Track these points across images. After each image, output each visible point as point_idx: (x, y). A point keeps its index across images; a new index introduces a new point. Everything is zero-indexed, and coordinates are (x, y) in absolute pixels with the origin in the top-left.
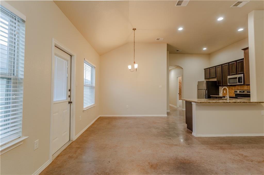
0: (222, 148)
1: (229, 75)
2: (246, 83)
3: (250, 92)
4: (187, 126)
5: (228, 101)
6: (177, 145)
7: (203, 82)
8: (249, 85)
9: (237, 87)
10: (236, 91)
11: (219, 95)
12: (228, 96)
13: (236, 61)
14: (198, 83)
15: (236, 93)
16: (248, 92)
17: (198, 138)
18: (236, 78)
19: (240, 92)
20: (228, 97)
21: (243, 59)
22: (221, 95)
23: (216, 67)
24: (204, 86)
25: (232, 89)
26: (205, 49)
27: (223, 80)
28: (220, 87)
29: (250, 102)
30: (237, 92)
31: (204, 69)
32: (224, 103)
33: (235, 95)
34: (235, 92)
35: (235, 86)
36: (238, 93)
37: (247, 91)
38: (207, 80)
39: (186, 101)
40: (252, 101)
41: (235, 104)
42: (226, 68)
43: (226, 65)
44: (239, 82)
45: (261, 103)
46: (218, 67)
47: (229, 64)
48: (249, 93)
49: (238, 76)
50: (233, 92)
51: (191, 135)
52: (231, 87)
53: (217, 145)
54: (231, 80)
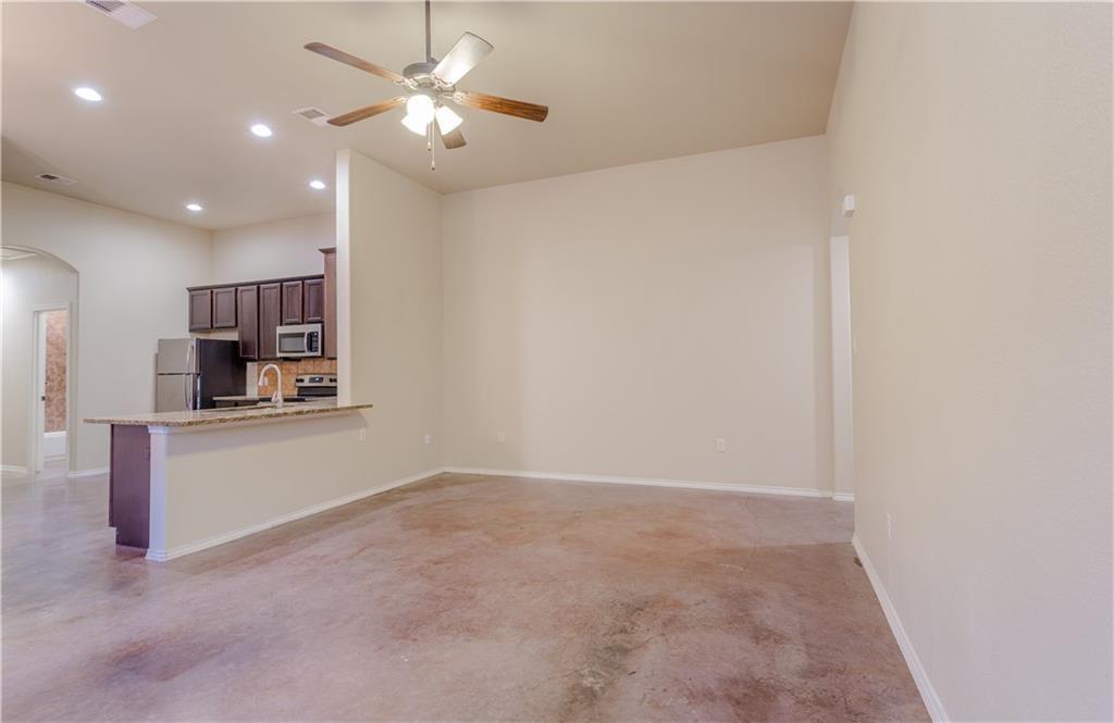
0: (262, 562)
1: (281, 325)
2: (328, 354)
3: (335, 380)
4: (117, 536)
5: (280, 411)
6: (81, 617)
7: (184, 341)
8: (335, 359)
9: (303, 362)
10: (299, 377)
11: (245, 394)
12: (280, 394)
13: (303, 279)
14: (159, 345)
15: (300, 384)
16: (331, 380)
17: (175, 560)
18: (302, 335)
19: (312, 380)
20: (280, 398)
21: (322, 277)
22: (252, 392)
23: (236, 290)
24: (189, 361)
25: (289, 373)
26: (194, 207)
27: (262, 340)
28: (249, 364)
29: (336, 409)
30: (302, 381)
31: (190, 290)
32: (270, 416)
33: (296, 393)
34: (298, 381)
35: (298, 360)
36: (306, 383)
37: (330, 377)
38: (202, 337)
39: (113, 426)
40: (339, 405)
41: (299, 416)
42: (271, 297)
43: (270, 288)
44: (310, 348)
45: (361, 410)
46: (244, 288)
47: (281, 286)
48: (333, 384)
49: (307, 329)
50: (293, 380)
51: (141, 563)
52: (287, 365)
53: (246, 560)
54: (286, 341)
